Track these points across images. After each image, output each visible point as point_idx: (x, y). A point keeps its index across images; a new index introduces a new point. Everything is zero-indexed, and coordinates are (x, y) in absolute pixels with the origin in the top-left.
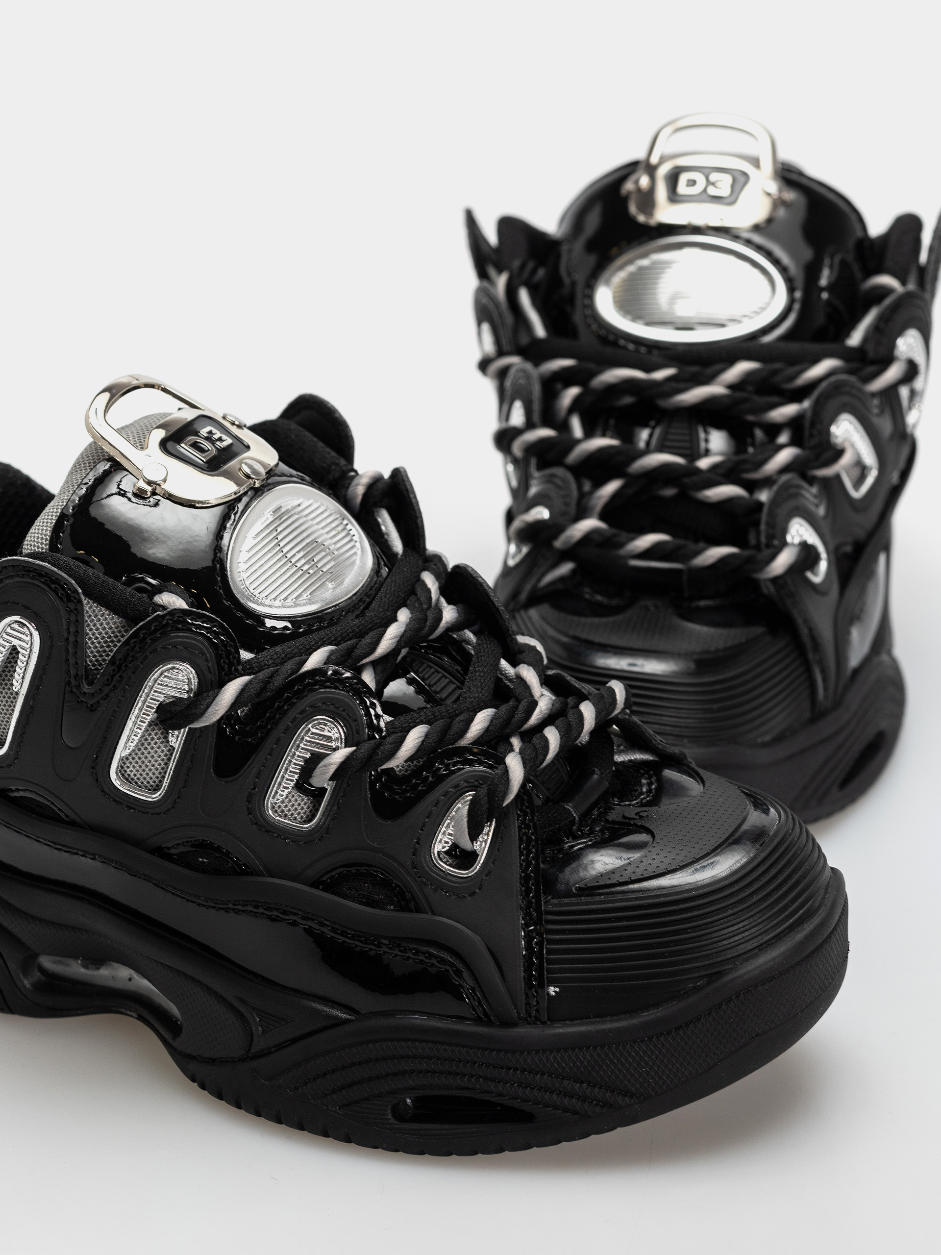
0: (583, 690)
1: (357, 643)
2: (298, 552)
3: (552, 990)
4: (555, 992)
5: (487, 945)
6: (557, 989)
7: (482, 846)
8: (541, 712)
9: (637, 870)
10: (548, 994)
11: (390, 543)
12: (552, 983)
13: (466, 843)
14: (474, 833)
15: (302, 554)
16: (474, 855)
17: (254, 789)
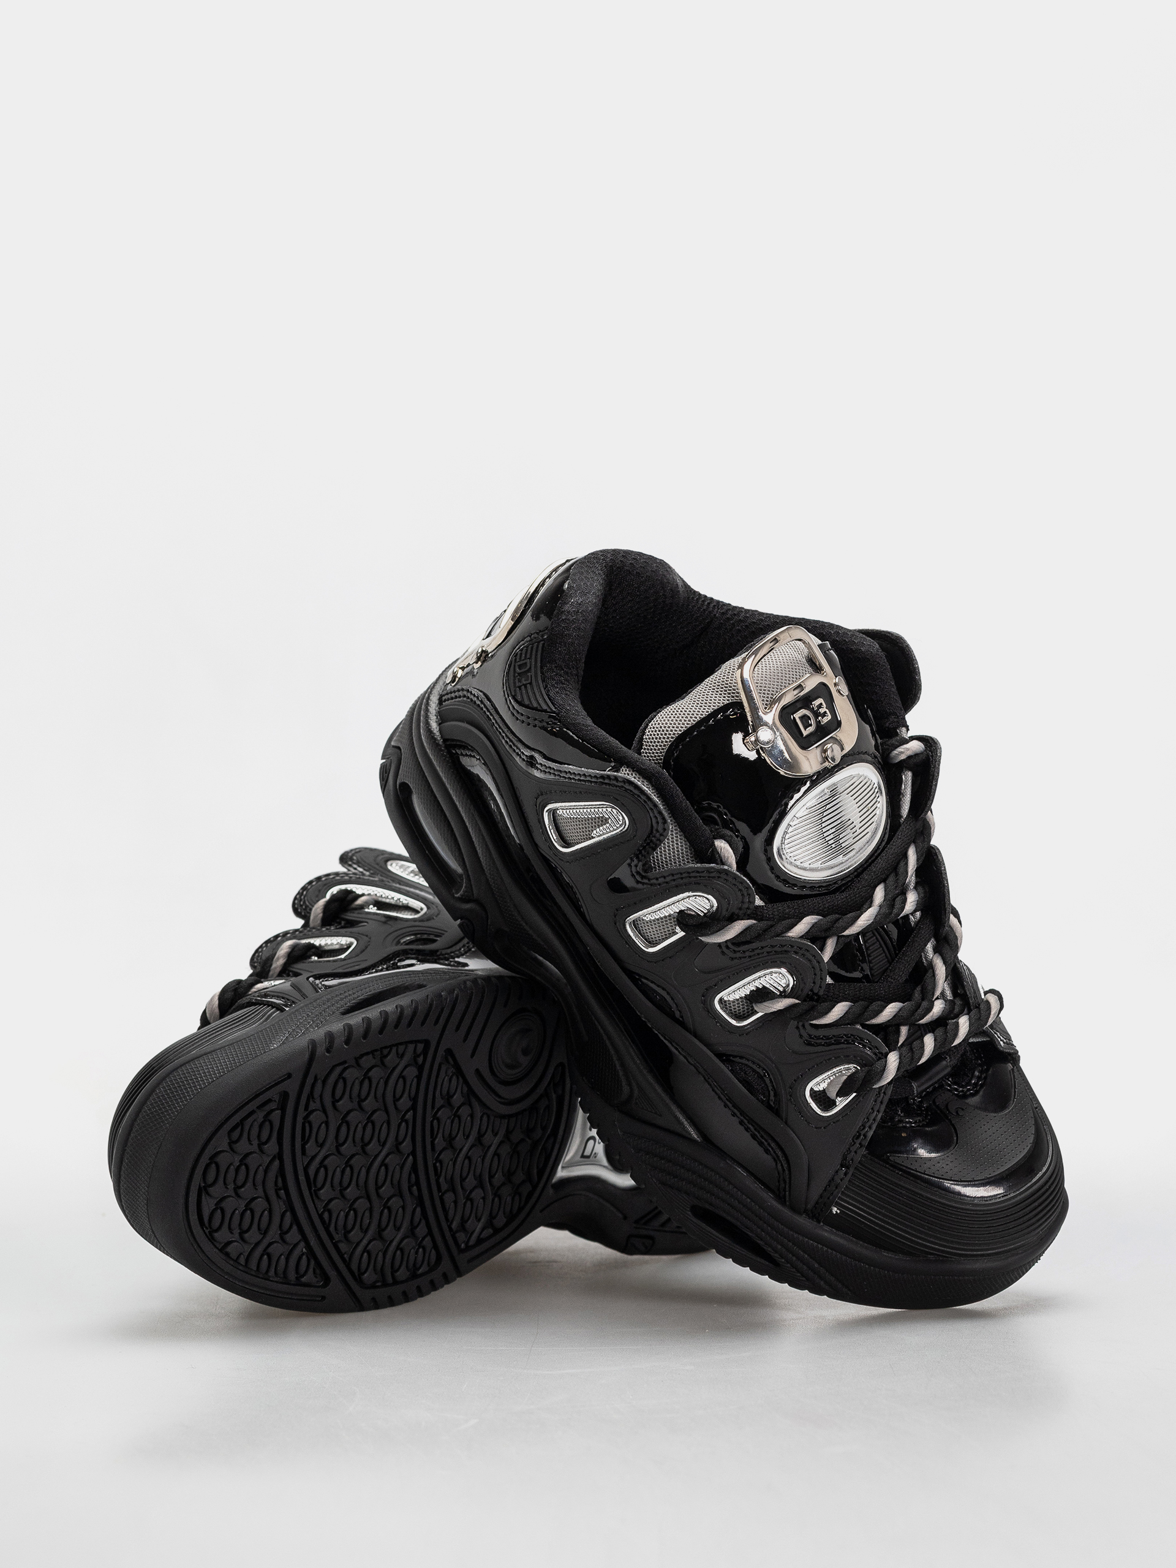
0: (970, 999)
1: (839, 919)
2: (831, 828)
3: (835, 1210)
4: (836, 1212)
5: (809, 1164)
6: (838, 1212)
7: (841, 1103)
8: (932, 1017)
9: (932, 1167)
10: (831, 1211)
11: (901, 802)
12: (838, 1205)
13: (832, 1094)
14: (842, 1093)
15: (834, 830)
16: (833, 1104)
17: (715, 986)
